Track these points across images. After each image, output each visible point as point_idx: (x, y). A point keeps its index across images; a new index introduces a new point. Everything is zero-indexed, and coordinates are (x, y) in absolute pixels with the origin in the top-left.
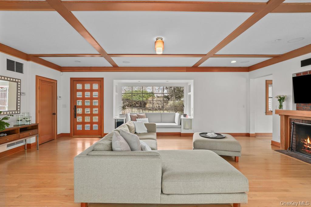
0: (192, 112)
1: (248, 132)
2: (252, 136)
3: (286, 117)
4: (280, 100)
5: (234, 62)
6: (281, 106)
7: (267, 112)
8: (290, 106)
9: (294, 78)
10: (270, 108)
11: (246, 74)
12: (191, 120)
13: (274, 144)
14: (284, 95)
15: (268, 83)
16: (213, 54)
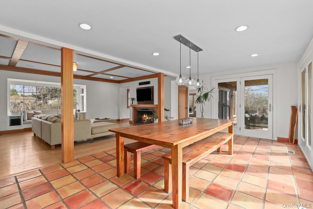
0: (85, 108)
1: (119, 119)
2: (121, 121)
3: (134, 107)
4: (132, 100)
5: (112, 77)
6: (133, 103)
7: (128, 107)
8: (136, 102)
9: (137, 90)
10: (129, 105)
11: (118, 84)
12: (84, 113)
13: (130, 122)
14: (134, 97)
15: (128, 90)
16: (102, 73)
